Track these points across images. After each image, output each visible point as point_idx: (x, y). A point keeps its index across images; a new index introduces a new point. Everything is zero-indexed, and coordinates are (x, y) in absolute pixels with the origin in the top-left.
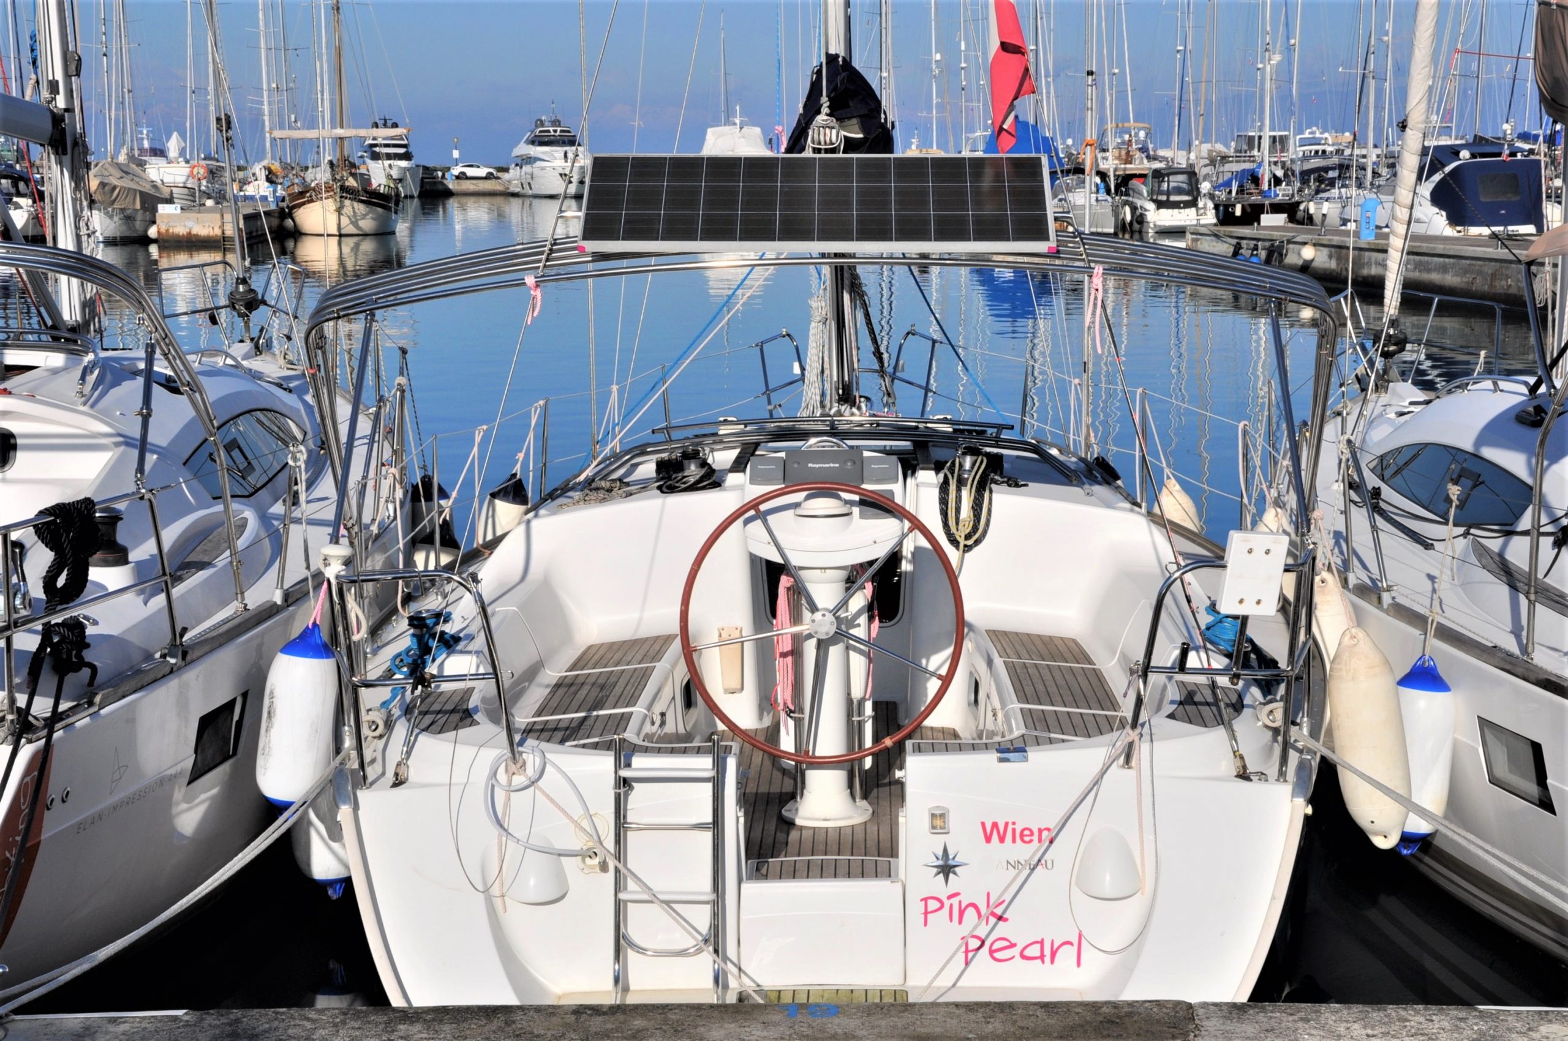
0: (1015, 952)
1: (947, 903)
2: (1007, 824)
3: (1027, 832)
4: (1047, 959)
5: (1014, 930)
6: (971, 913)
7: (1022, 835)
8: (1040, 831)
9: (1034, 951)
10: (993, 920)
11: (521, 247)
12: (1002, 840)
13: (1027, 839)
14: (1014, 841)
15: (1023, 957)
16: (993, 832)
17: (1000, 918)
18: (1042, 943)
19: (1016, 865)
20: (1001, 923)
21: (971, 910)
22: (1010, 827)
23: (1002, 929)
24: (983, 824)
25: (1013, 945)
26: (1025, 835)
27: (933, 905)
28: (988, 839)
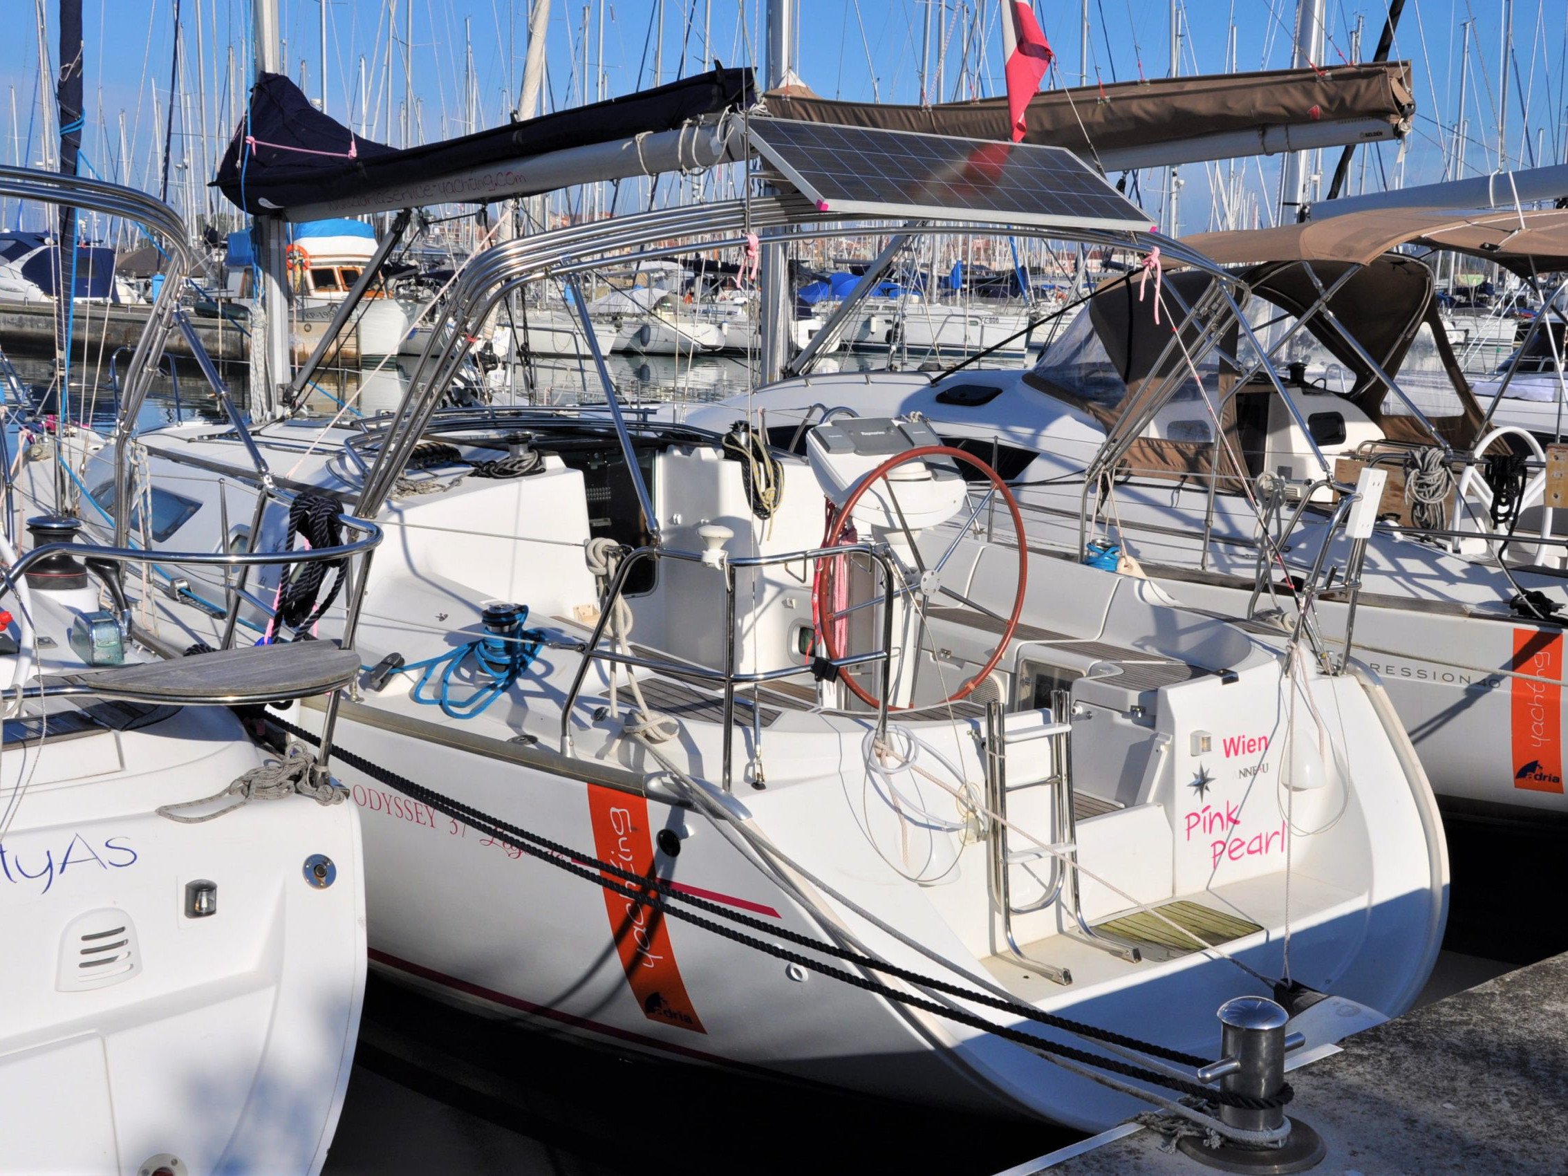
0: (1243, 849)
1: (1202, 816)
2: (1239, 738)
3: (1252, 743)
4: (1264, 850)
5: (1244, 832)
6: (1217, 821)
7: (1249, 746)
8: (1260, 740)
9: (1255, 846)
10: (1231, 824)
11: (708, 206)
12: (1236, 753)
13: (1252, 749)
14: (1244, 753)
15: (1250, 852)
16: (1232, 747)
17: (1236, 822)
18: (1260, 837)
19: (1244, 773)
20: (1236, 826)
21: (1217, 818)
22: (1242, 740)
23: (1238, 832)
24: (1225, 741)
25: (1243, 843)
26: (1250, 746)
27: (1194, 819)
28: (1228, 754)
